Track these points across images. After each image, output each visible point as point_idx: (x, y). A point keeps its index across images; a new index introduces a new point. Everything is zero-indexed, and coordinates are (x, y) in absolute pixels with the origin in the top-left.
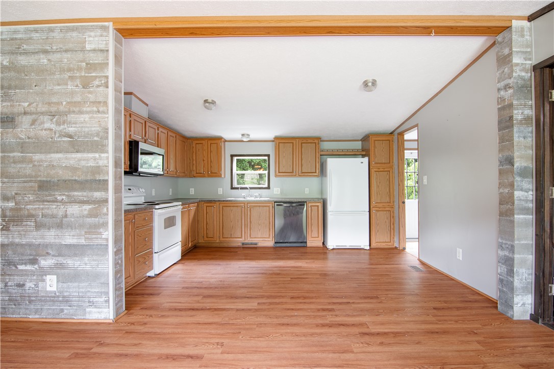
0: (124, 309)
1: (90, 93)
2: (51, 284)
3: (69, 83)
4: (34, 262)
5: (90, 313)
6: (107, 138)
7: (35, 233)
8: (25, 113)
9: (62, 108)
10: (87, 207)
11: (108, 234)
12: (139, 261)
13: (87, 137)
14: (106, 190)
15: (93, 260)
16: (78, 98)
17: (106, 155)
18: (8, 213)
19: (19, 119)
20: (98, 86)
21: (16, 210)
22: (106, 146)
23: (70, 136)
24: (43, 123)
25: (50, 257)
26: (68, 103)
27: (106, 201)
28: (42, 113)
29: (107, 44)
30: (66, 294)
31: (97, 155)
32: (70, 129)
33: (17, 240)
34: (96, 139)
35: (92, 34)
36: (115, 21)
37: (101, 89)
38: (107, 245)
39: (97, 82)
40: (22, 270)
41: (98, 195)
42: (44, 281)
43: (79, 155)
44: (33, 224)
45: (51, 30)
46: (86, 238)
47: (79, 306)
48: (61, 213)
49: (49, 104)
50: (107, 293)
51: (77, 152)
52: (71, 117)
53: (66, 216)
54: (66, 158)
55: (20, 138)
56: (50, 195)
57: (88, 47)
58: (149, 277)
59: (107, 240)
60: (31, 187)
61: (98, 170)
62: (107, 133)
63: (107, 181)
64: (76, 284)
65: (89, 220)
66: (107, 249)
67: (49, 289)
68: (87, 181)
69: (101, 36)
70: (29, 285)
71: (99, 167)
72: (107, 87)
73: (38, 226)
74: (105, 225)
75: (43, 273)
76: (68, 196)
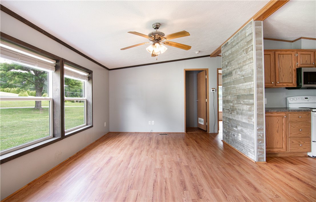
0: (265, 160)
1: (248, 55)
2: (240, 138)
3: (243, 53)
4: (236, 127)
5: (249, 154)
6: (253, 74)
7: (236, 116)
8: (234, 70)
9: (241, 65)
10: (248, 107)
11: (254, 120)
12: (293, 142)
13: (247, 75)
14: (253, 99)
15: (250, 131)
16: (245, 59)
17: (252, 82)
18: (232, 108)
19: (233, 72)
20: (250, 51)
21: (233, 106)
22: (252, 78)
23: (243, 76)
24: (237, 72)
25: (240, 126)
26: (243, 62)
27: (253, 104)
28: (237, 68)
29: (252, 30)
30: (243, 143)
31: (250, 83)
32: (244, 73)
33: (233, 118)
34: (250, 75)
35: (248, 28)
36: (253, 17)
37: (251, 51)
38: (254, 125)
39: (250, 50)
40: (234, 130)
41: (251, 101)
42: (238, 135)
43: (245, 84)
44: (236, 112)
45: (238, 34)
46: (248, 121)
47: (247, 150)
48: (242, 109)
49: (239, 64)
50: (254, 148)
51: (245, 82)
52: (244, 68)
53: (243, 110)
54: (243, 86)
55: (233, 79)
56: (240, 101)
57: (247, 35)
58: (309, 156)
59: (254, 122)
60: (236, 98)
61: (251, 90)
62: (253, 72)
63: (253, 95)
64: (246, 140)
65: (249, 113)
66: (254, 127)
67: (239, 139)
68: (248, 95)
69: (250, 27)
70: (236, 136)
71: (251, 88)
72: (253, 50)
73: (237, 113)
74: (253, 115)
75: (238, 132)
76: (243, 101)
